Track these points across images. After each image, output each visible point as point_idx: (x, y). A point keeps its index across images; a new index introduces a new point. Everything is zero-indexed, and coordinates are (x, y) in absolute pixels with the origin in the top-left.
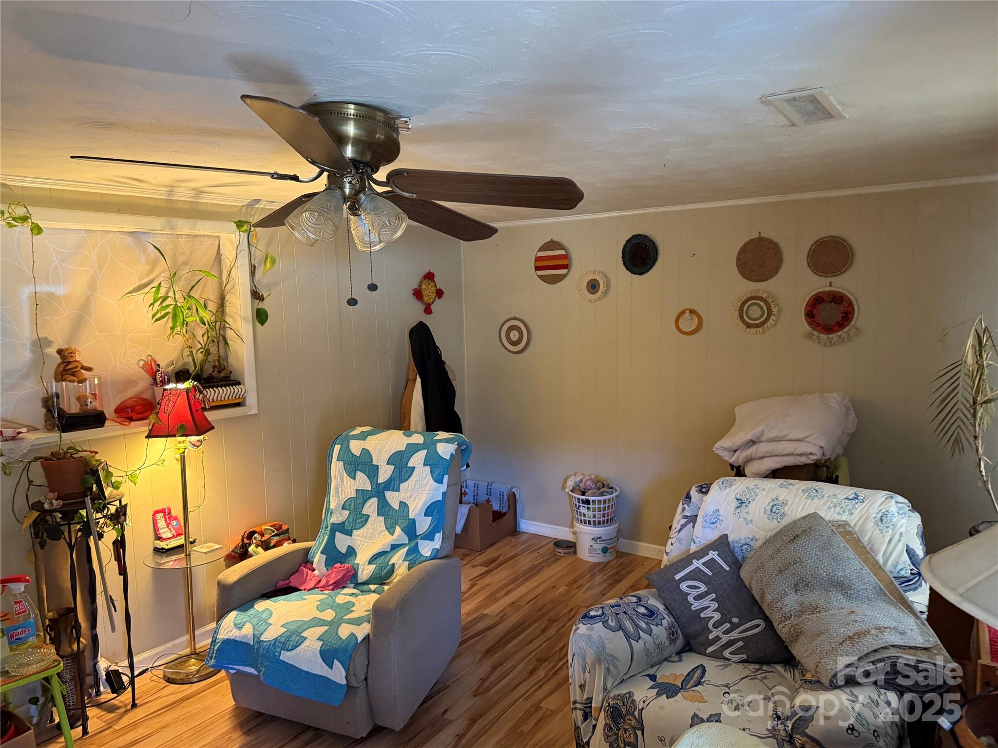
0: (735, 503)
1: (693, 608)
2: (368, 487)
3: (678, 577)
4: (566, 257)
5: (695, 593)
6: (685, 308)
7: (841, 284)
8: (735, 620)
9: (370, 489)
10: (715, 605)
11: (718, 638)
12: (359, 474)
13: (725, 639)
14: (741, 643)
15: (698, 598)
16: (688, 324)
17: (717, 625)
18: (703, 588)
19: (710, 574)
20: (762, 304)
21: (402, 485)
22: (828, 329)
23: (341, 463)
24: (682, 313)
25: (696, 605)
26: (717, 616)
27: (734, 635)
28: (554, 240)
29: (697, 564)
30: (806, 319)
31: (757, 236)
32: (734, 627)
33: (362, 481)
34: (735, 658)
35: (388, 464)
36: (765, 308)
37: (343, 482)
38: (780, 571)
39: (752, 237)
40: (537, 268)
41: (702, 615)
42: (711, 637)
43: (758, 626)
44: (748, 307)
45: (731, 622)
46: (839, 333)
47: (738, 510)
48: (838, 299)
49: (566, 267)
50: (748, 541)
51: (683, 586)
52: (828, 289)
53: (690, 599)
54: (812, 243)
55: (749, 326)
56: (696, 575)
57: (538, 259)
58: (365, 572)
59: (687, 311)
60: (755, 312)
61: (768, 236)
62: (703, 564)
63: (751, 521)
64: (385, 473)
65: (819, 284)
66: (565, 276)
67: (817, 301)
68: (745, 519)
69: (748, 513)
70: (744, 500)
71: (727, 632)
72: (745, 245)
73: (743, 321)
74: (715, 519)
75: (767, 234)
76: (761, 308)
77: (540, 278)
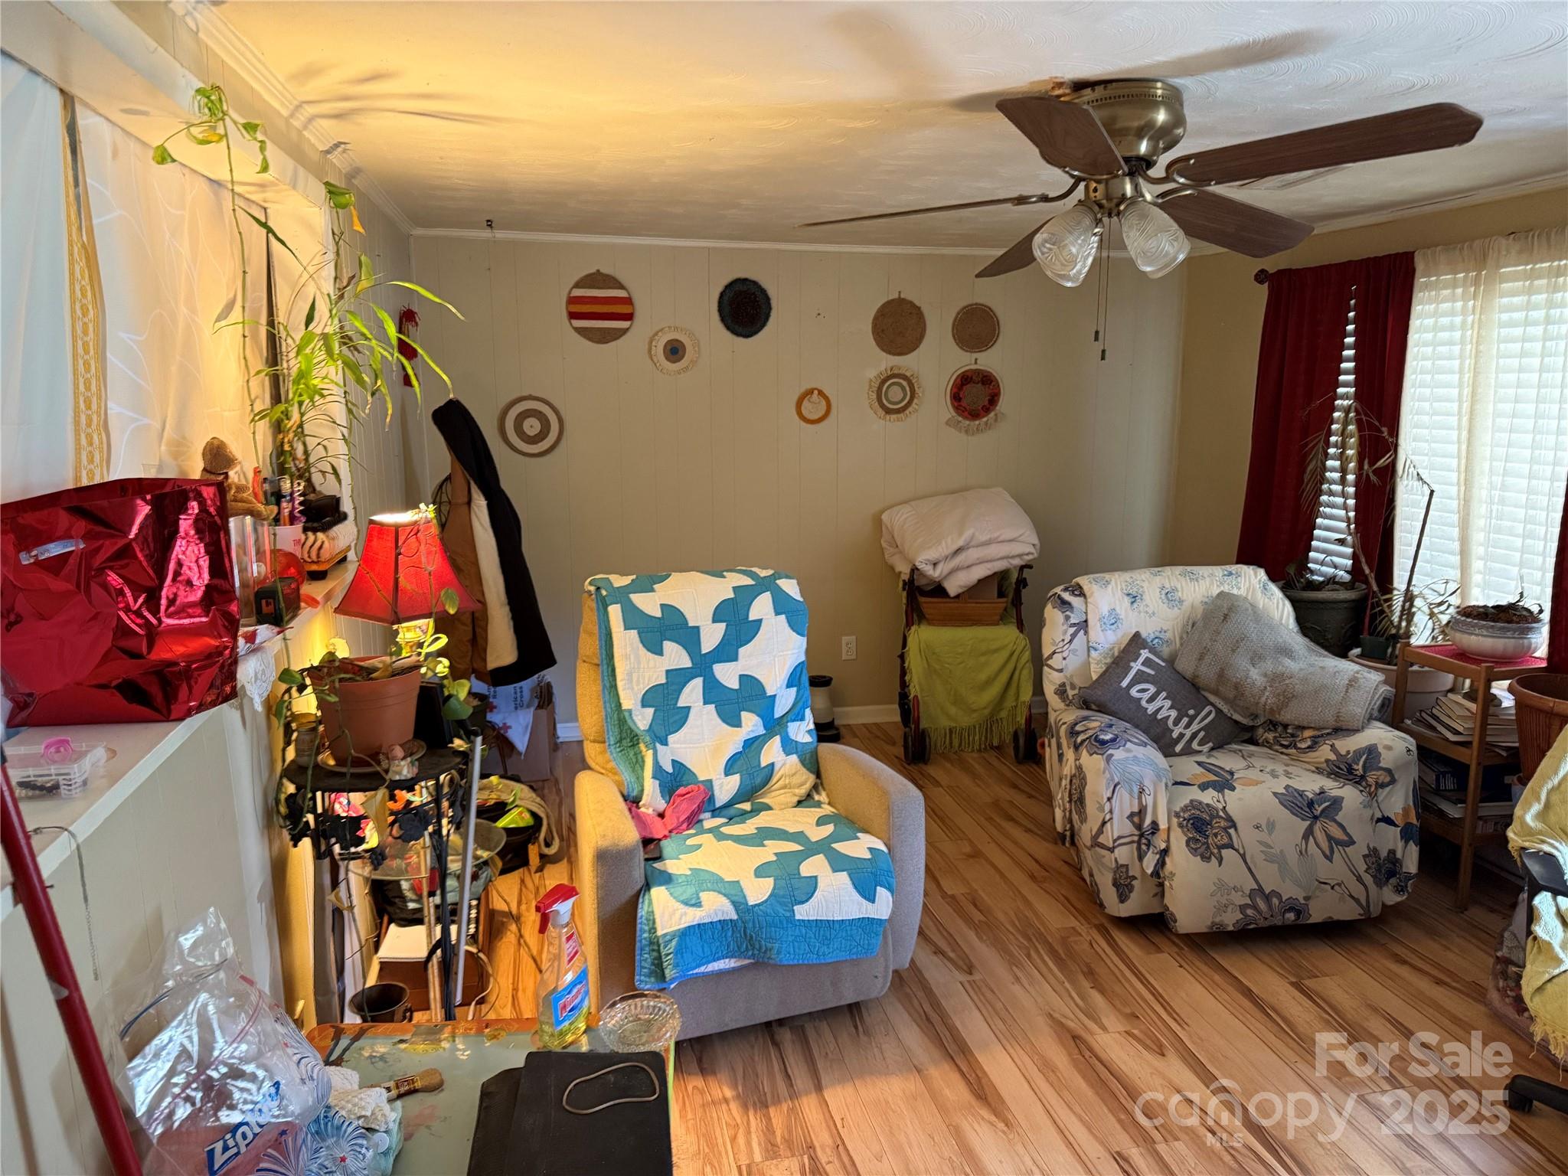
0: (1127, 600)
1: (1150, 712)
2: (686, 662)
3: (1124, 684)
4: (628, 301)
5: (1146, 696)
6: (814, 386)
7: (987, 361)
8: (1191, 712)
9: (689, 665)
10: (1168, 703)
11: (1182, 735)
12: (668, 646)
13: (1188, 733)
14: (1202, 733)
15: (1151, 700)
16: (811, 409)
17: (1176, 722)
18: (1153, 689)
19: (1153, 673)
20: (905, 383)
21: (742, 651)
22: (974, 415)
23: (634, 633)
24: (810, 392)
25: (1151, 708)
26: (1174, 714)
27: (1195, 727)
28: (602, 271)
29: (1137, 666)
30: (952, 404)
31: (896, 296)
32: (1192, 719)
33: (675, 656)
34: (1206, 748)
35: (714, 621)
36: (908, 389)
37: (639, 663)
38: (1233, 651)
39: (891, 298)
40: (573, 316)
41: (1159, 717)
42: (1175, 735)
43: (1210, 712)
44: (888, 387)
45: (1188, 716)
46: (985, 419)
47: (1135, 605)
48: (987, 380)
49: (629, 317)
50: (1157, 634)
51: (1134, 692)
52: (974, 367)
53: (1144, 703)
54: (958, 309)
55: (888, 411)
56: (1140, 678)
57: (572, 300)
58: (726, 788)
59: (816, 392)
60: (895, 393)
61: (909, 298)
62: (1143, 664)
63: (1154, 613)
64: (712, 636)
65: (964, 361)
66: (625, 331)
67: (965, 380)
68: (1147, 612)
69: (1147, 606)
70: (1135, 594)
71: (1188, 726)
72: (884, 306)
73: (882, 406)
74: (1115, 620)
75: (907, 295)
76: (903, 388)
77: (579, 333)
